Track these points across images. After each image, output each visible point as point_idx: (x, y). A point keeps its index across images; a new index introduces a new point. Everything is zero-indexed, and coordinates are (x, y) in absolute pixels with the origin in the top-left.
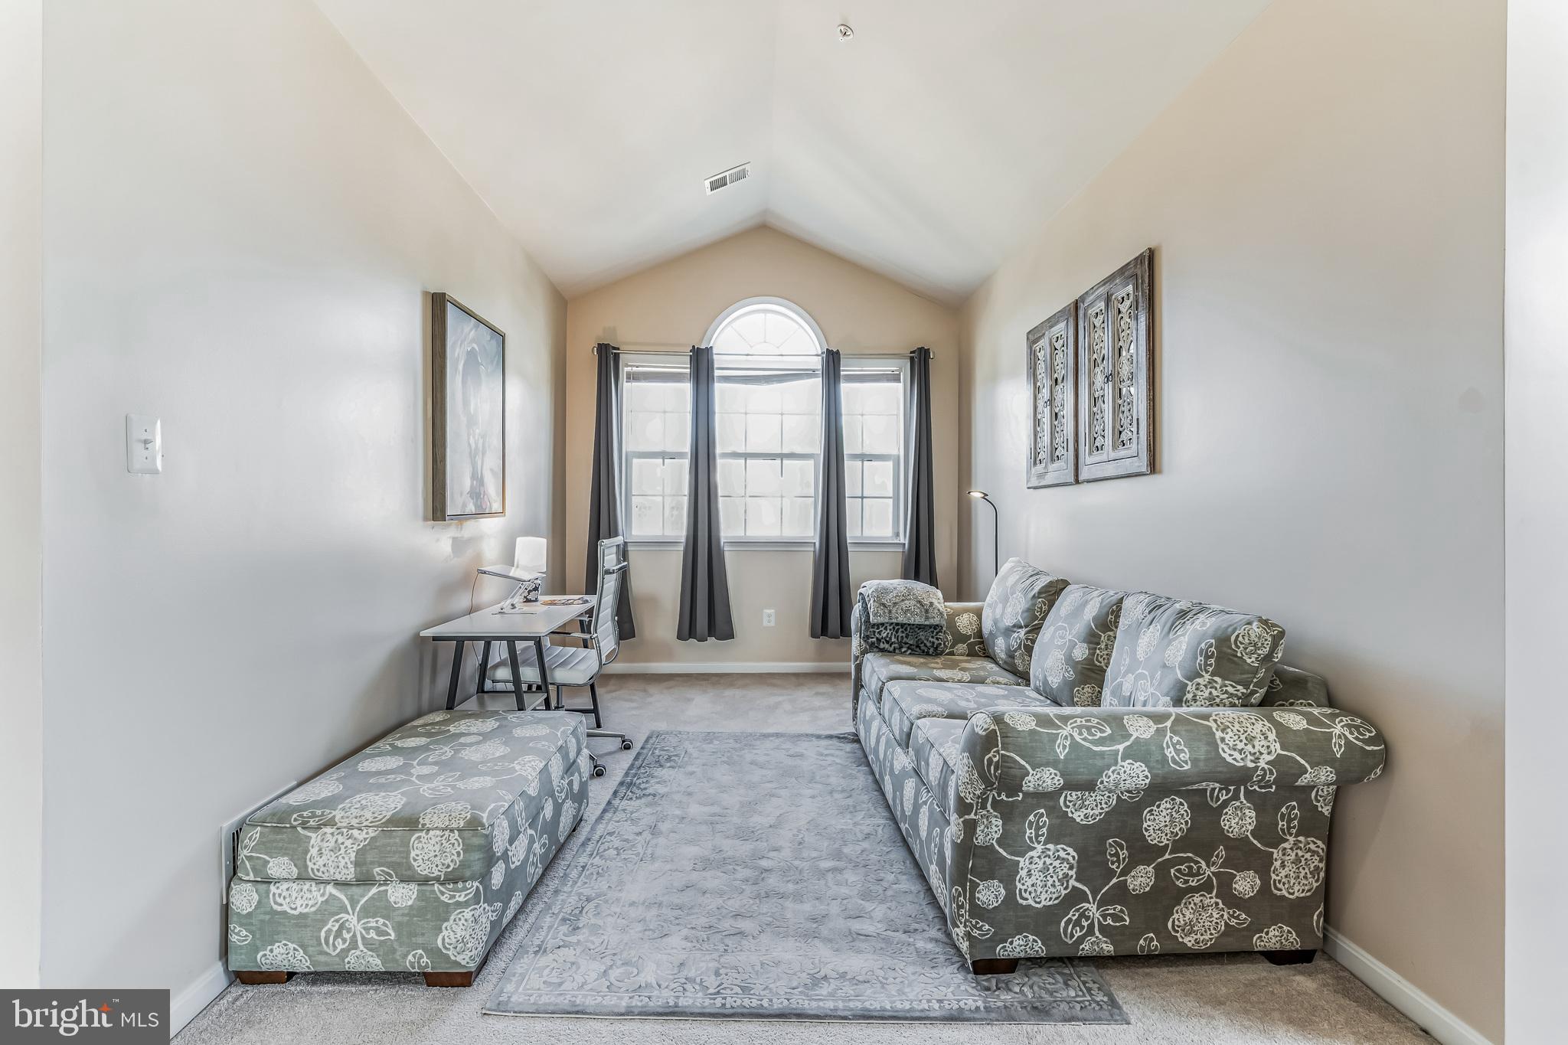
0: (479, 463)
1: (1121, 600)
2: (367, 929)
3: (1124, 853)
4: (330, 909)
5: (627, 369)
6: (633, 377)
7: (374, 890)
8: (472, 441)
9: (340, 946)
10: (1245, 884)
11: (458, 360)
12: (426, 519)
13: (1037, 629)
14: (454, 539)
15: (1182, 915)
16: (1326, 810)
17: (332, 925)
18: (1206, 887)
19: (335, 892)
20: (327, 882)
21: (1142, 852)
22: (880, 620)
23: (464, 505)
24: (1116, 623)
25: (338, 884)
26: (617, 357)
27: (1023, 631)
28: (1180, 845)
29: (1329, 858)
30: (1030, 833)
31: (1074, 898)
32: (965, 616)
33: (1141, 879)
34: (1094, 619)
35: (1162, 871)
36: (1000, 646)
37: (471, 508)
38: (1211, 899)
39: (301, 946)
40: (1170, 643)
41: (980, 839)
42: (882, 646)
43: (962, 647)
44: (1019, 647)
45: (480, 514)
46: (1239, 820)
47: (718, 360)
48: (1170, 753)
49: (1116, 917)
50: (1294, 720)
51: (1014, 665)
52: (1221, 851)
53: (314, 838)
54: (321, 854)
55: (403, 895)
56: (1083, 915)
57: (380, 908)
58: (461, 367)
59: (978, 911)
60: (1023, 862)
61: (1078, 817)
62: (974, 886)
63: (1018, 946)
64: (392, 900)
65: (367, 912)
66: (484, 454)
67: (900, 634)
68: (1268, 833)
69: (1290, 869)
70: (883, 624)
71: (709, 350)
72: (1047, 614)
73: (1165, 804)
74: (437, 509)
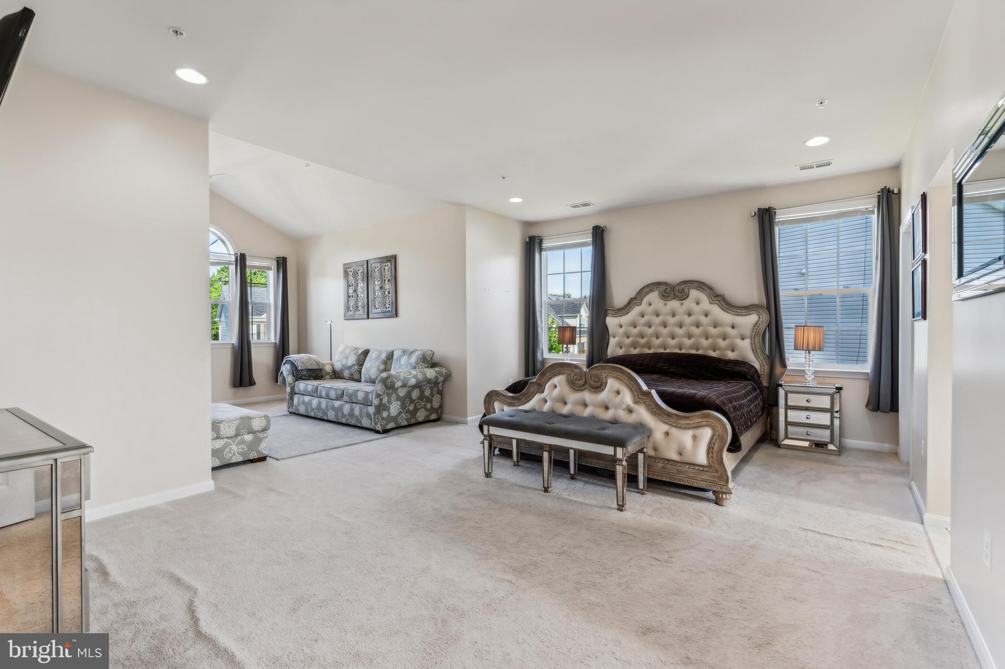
1: (393, 352)
2: (239, 449)
3: (409, 402)
4: (226, 445)
7: (240, 437)
9: (230, 455)
10: (429, 406)
13: (362, 365)
15: (419, 414)
16: (441, 389)
17: (228, 450)
18: (422, 407)
19: (227, 440)
20: (225, 438)
21: (412, 401)
22: (303, 368)
24: (392, 358)
25: (227, 438)
27: (356, 367)
28: (418, 399)
29: (442, 399)
30: (392, 399)
31: (400, 413)
32: (327, 366)
33: (411, 407)
34: (385, 358)
35: (415, 405)
36: (346, 373)
38: (423, 410)
39: (217, 458)
40: (411, 358)
41: (383, 402)
42: (303, 378)
43: (328, 377)
44: (356, 371)
46: (427, 393)
48: (419, 376)
49: (408, 416)
50: (437, 369)
51: (354, 378)
52: (425, 399)
53: (221, 425)
54: (225, 429)
55: (248, 438)
56: (402, 417)
57: (242, 442)
59: (383, 419)
60: (391, 406)
61: (401, 395)
62: (382, 413)
63: (390, 426)
64: (246, 439)
65: (238, 444)
67: (309, 373)
68: (432, 395)
69: (436, 401)
70: (303, 370)
72: (365, 360)
73: (415, 390)
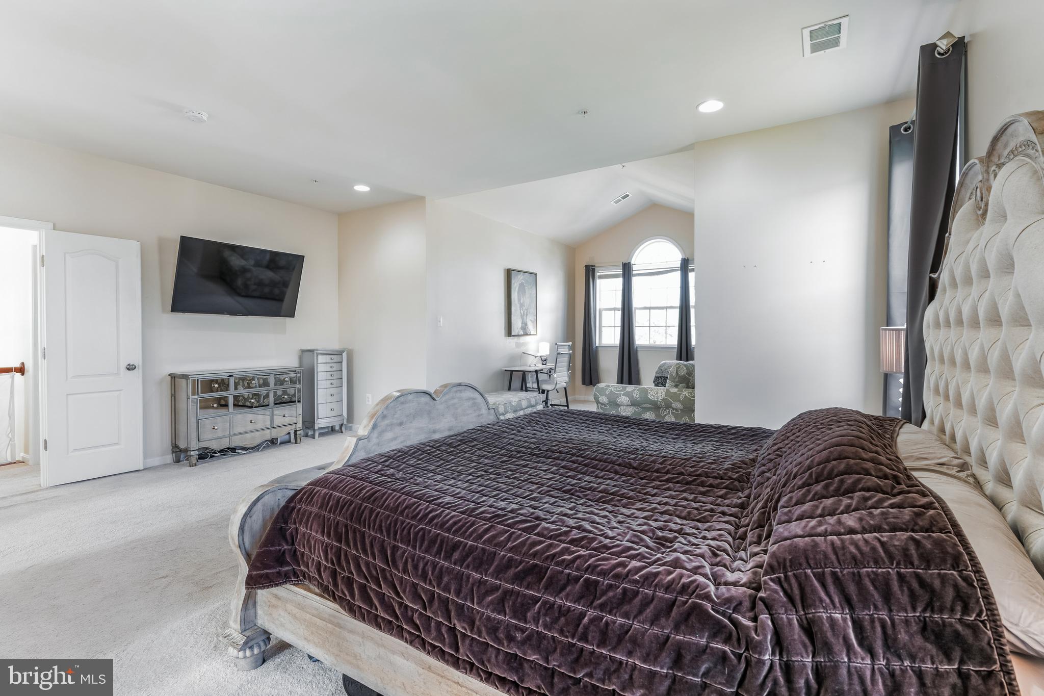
0: (525, 318)
5: (598, 274)
6: (601, 277)
8: (522, 312)
11: (515, 288)
12: (505, 336)
14: (516, 343)
23: (519, 332)
26: (594, 270)
37: (521, 333)
45: (526, 334)
47: (634, 268)
58: (517, 289)
66: (527, 315)
71: (629, 263)
74: (509, 333)
